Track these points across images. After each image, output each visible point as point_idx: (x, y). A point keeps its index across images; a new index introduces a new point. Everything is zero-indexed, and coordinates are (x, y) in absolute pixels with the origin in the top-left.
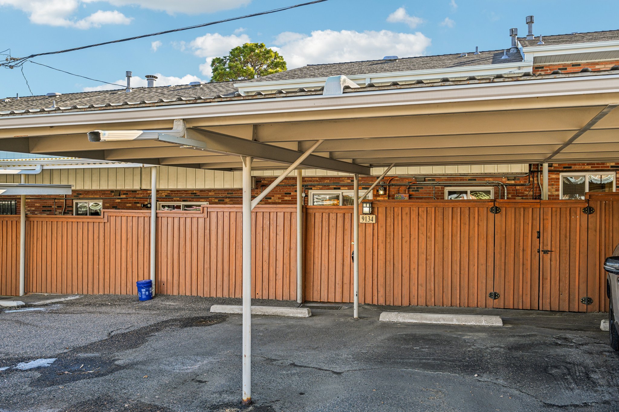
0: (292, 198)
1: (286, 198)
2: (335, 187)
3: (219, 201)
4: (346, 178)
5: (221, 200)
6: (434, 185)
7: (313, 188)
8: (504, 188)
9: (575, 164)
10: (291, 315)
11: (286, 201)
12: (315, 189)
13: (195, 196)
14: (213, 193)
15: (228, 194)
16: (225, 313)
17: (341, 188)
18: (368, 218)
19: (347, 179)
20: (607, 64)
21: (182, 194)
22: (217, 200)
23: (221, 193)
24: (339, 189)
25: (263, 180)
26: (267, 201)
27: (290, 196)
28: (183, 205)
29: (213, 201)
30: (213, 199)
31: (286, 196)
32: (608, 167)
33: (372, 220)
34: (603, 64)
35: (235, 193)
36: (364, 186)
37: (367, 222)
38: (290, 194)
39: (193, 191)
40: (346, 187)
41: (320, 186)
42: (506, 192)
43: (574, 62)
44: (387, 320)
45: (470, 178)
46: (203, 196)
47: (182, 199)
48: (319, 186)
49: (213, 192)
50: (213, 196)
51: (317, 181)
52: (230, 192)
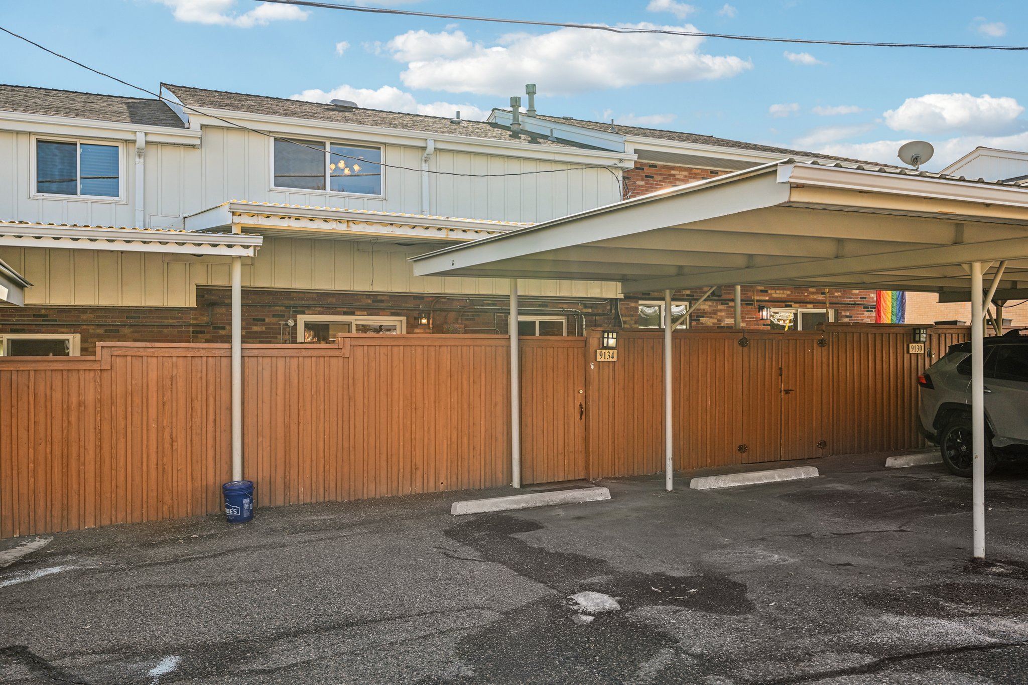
0: (266, 329)
1: (255, 328)
2: (345, 310)
3: (106, 331)
4: (364, 297)
5: (111, 331)
6: (495, 312)
7: (307, 312)
8: (582, 318)
9: (653, 291)
10: (588, 500)
11: (256, 332)
12: (311, 312)
13: (44, 321)
14: (92, 316)
15: (127, 318)
16: (485, 512)
17: (356, 313)
18: (607, 354)
19: (367, 298)
20: (681, 171)
21: (10, 316)
22: (100, 331)
23: (112, 317)
24: (353, 314)
25: (207, 294)
26: (217, 333)
27: (263, 325)
28: (8, 340)
29: (91, 331)
30: (93, 327)
31: (256, 325)
32: (683, 295)
33: (613, 357)
34: (677, 170)
35: (145, 318)
36: (393, 311)
37: (606, 360)
38: (264, 320)
39: (39, 311)
40: (364, 311)
41: (319, 309)
42: (584, 323)
43: (651, 162)
44: (707, 487)
45: (540, 303)
46: (66, 321)
47: (9, 328)
48: (317, 309)
49: (90, 313)
50: (91, 321)
51: (314, 299)
52: (133, 315)
